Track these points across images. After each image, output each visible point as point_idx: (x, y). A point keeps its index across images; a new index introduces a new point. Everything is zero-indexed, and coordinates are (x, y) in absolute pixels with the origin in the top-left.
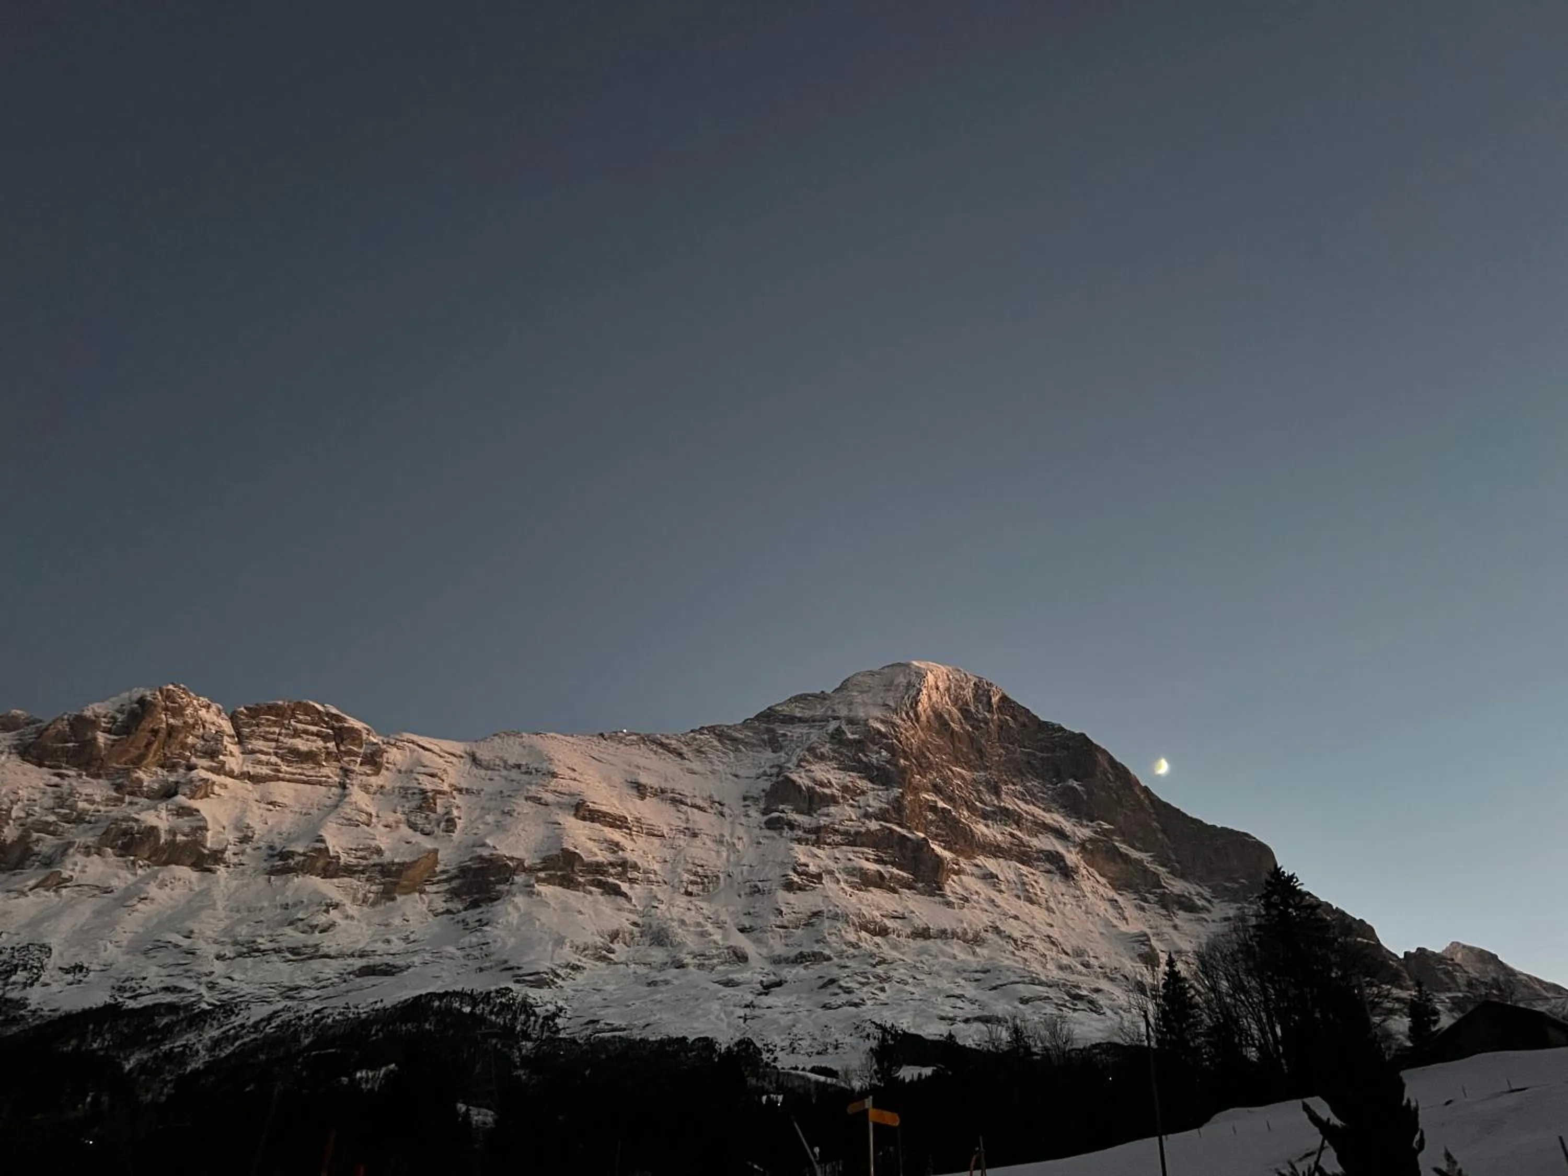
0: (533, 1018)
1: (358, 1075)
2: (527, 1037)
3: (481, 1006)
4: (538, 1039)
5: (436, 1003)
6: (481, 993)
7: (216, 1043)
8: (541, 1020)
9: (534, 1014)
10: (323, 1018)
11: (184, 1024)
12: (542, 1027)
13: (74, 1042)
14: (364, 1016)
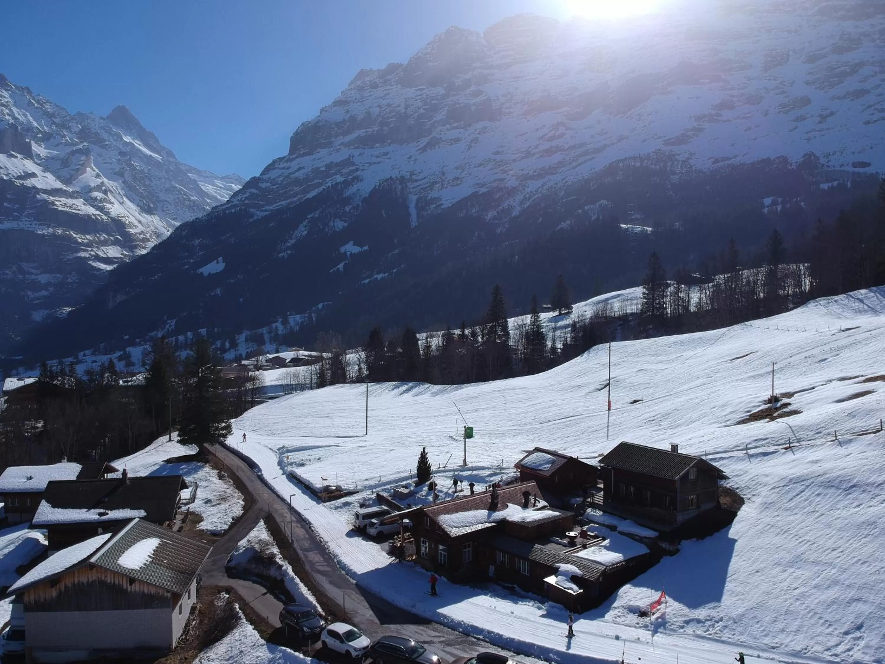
0: (676, 163)
1: (586, 208)
2: (674, 173)
3: (646, 161)
4: (680, 173)
5: (621, 165)
6: (645, 155)
7: (522, 202)
8: (681, 163)
9: (676, 160)
10: (567, 182)
11: (506, 196)
12: (682, 167)
13: (464, 211)
14: (586, 178)
